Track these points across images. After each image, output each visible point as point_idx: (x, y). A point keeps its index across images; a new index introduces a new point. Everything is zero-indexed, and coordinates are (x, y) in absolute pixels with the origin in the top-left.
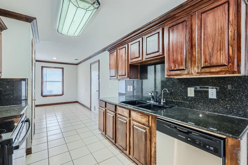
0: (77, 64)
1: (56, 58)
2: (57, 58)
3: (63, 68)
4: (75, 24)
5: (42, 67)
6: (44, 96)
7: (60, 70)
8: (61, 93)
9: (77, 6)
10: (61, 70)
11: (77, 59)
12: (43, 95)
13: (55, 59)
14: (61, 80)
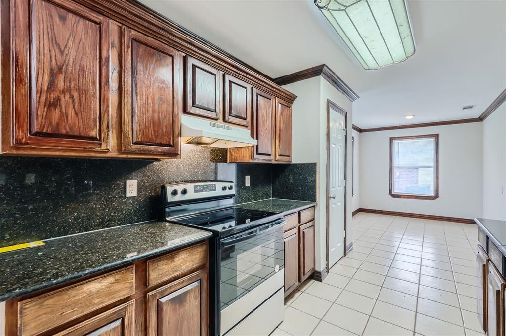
0: (481, 119)
1: (412, 117)
2: (414, 116)
3: (437, 136)
4: (373, 41)
5: (391, 139)
6: (394, 196)
7: (430, 141)
8: (432, 194)
9: (343, 8)
10: (433, 140)
11: (472, 105)
12: (393, 194)
13: (409, 119)
14: (432, 163)
